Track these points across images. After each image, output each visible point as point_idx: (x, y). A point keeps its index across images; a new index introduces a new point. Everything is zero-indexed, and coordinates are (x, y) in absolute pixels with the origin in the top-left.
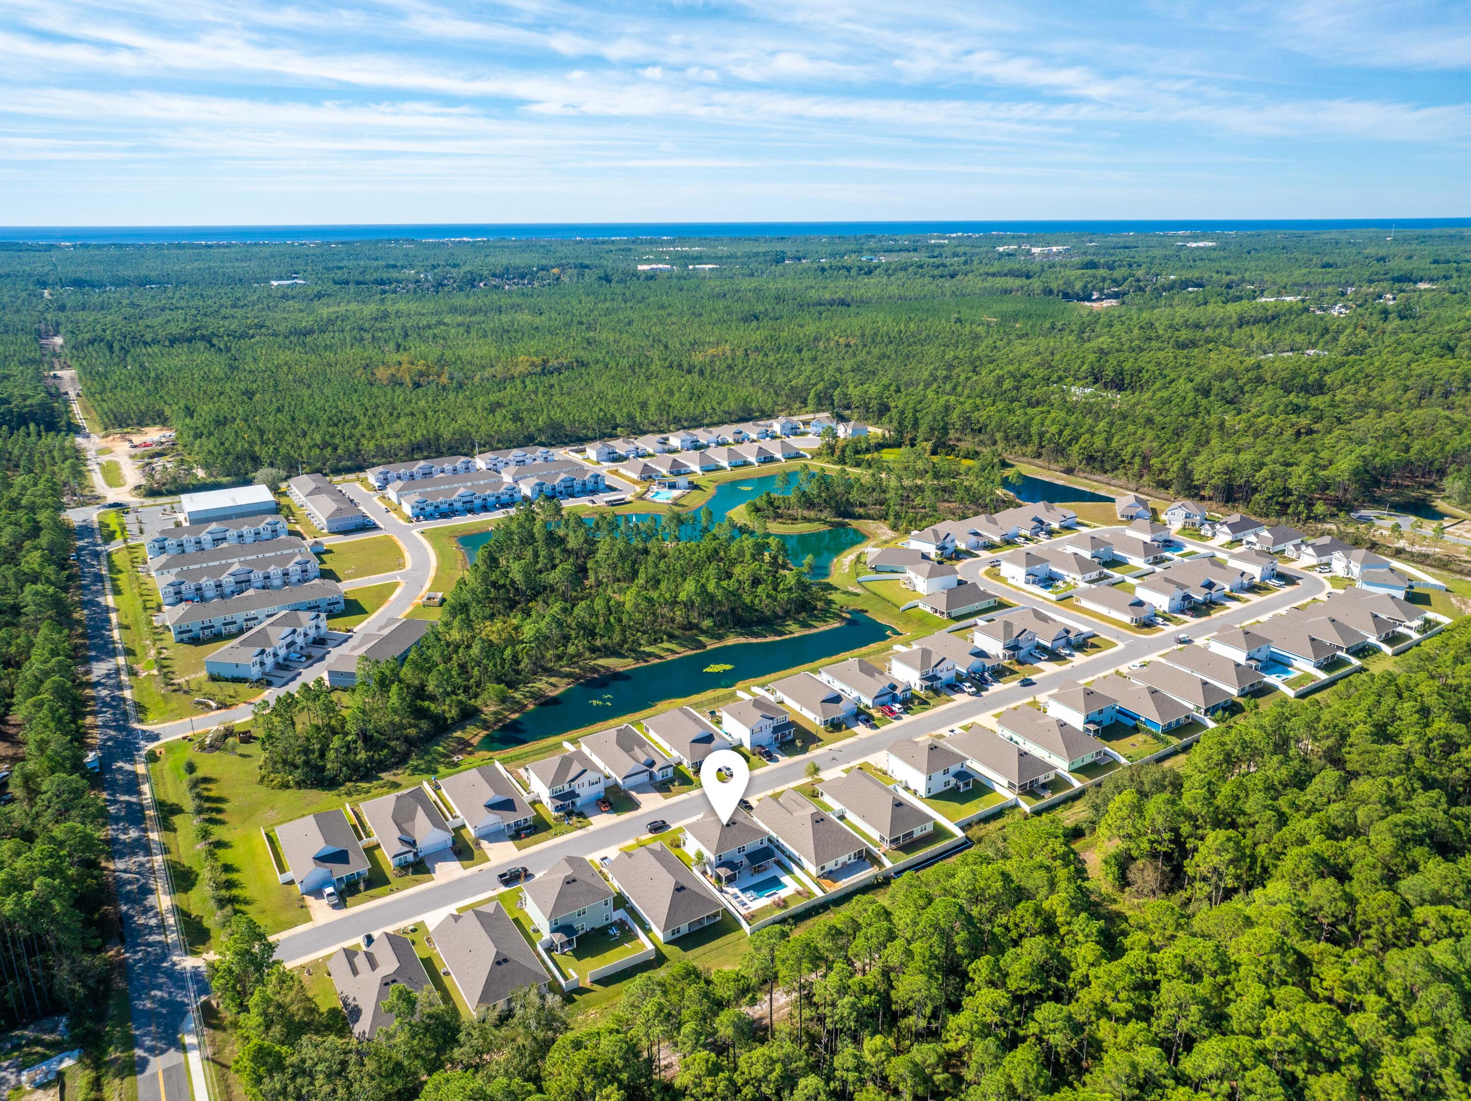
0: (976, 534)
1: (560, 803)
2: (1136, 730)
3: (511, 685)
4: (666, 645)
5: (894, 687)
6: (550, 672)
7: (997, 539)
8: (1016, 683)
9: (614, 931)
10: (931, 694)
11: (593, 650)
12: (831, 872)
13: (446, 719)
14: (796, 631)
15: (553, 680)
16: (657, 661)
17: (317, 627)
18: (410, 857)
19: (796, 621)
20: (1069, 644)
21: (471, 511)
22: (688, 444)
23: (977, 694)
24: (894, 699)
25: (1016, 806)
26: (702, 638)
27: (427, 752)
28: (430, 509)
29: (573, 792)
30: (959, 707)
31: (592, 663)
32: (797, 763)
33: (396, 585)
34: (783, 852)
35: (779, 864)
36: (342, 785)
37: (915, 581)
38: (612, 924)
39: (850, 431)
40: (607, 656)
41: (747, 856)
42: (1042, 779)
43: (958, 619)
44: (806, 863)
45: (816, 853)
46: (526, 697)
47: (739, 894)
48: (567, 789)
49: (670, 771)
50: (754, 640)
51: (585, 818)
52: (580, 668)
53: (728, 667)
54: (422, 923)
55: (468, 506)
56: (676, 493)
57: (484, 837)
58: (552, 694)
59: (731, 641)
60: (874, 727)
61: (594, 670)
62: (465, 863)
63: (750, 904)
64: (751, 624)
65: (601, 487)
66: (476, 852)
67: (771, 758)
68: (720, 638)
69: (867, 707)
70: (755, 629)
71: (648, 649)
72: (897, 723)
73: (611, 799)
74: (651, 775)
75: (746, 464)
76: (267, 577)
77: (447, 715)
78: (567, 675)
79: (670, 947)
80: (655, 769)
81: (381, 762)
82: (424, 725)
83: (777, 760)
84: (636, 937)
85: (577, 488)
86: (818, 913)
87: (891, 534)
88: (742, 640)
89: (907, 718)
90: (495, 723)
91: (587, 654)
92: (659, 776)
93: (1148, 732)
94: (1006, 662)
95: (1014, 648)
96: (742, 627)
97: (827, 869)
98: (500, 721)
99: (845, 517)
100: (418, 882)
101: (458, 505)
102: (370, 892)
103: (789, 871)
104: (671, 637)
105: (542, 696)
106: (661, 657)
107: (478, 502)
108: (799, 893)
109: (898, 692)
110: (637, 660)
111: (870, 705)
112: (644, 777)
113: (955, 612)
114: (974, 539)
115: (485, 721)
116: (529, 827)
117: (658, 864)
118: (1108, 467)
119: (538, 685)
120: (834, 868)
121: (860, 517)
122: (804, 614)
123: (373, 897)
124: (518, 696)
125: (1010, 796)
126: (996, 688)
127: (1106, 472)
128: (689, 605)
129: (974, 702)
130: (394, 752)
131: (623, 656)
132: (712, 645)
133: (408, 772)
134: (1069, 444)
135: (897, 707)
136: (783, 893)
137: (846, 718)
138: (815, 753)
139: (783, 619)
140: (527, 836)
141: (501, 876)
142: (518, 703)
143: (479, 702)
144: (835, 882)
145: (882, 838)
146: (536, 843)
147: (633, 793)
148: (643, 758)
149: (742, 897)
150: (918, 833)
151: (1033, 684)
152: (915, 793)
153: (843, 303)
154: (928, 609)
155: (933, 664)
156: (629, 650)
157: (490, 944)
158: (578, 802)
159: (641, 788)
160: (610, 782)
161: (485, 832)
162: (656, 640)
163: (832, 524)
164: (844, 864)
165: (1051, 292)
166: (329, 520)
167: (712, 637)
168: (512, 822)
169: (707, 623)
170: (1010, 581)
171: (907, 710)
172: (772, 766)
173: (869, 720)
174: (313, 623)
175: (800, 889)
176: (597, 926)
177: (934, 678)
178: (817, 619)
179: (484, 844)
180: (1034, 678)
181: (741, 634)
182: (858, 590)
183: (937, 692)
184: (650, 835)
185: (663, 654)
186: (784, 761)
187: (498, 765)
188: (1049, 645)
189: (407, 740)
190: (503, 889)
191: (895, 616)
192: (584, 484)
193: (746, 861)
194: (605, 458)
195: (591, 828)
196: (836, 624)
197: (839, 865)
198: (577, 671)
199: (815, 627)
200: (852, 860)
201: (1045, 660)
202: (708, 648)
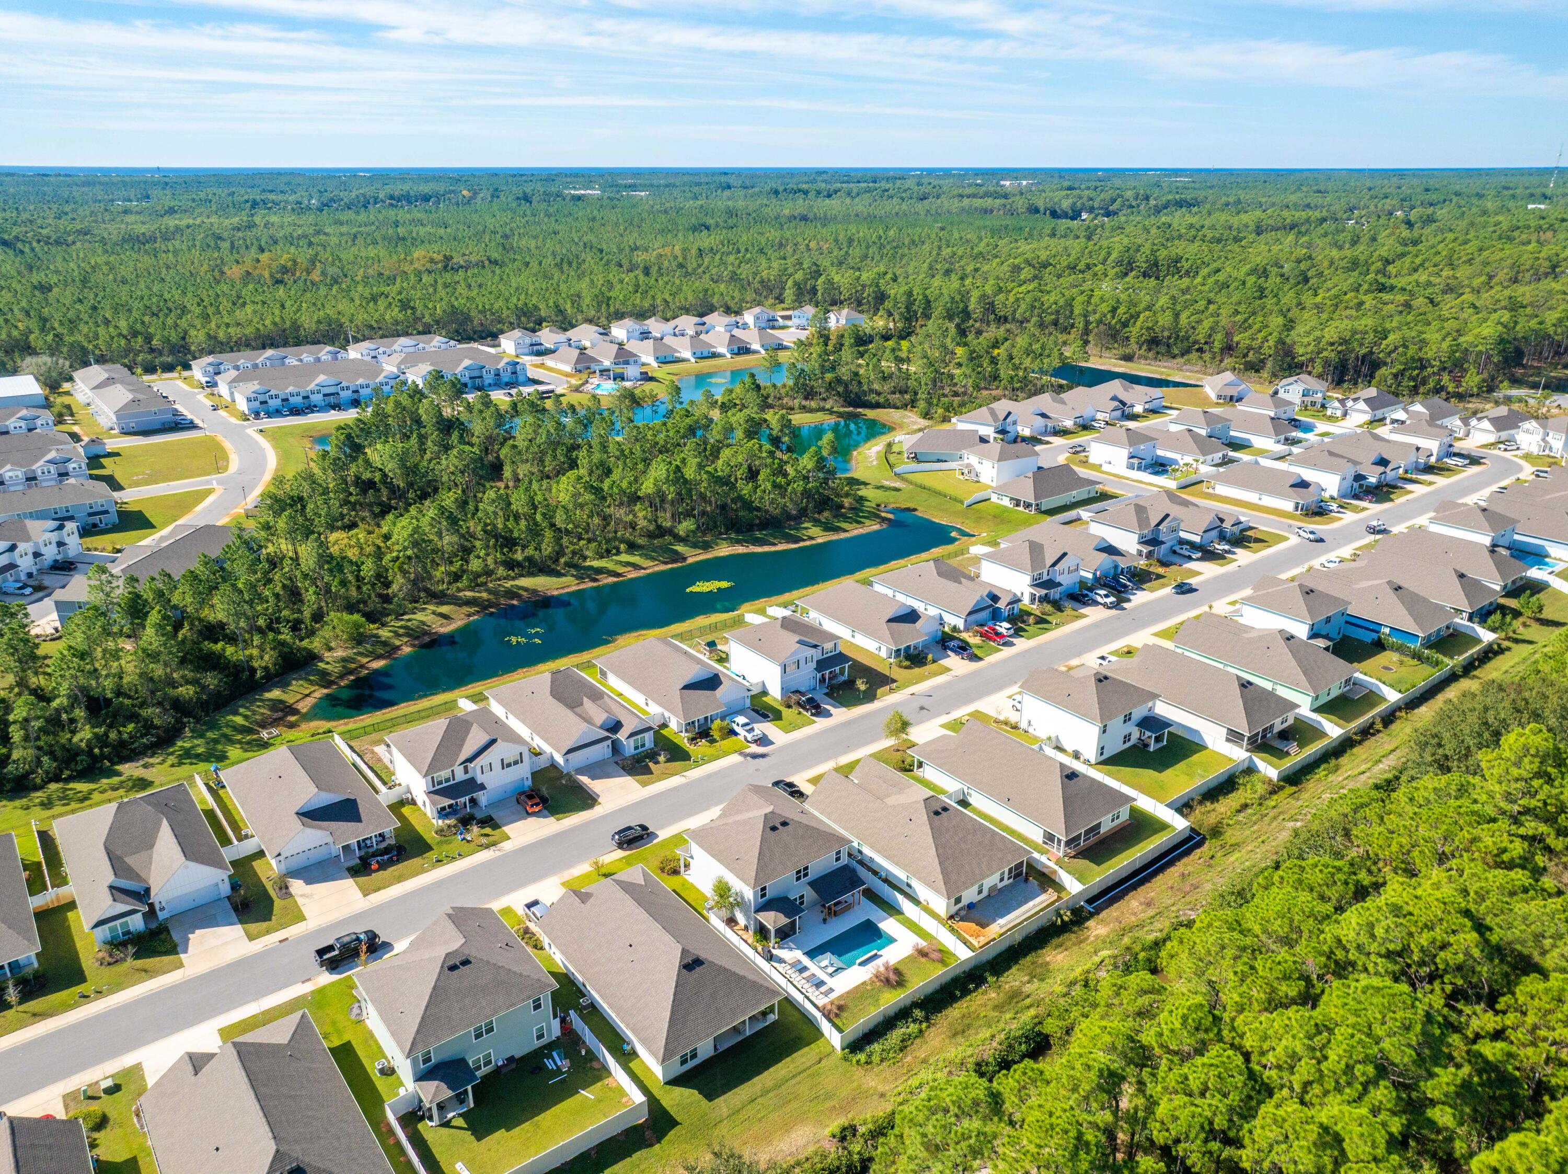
0: (1044, 415)
1: (446, 802)
2: (1379, 646)
3: (371, 617)
4: (624, 557)
5: (995, 598)
6: (439, 597)
7: (1069, 424)
8: (1168, 590)
9: (559, 1062)
10: (1048, 608)
11: (510, 565)
12: (971, 906)
13: (253, 671)
14: (817, 535)
15: (444, 609)
16: (615, 579)
17: (60, 544)
18: (137, 923)
19: (817, 522)
20: (1222, 537)
21: (335, 406)
22: (636, 334)
23: (1117, 606)
24: (996, 615)
25: (1250, 770)
26: (680, 548)
27: (213, 726)
28: (274, 403)
29: (472, 780)
30: (1097, 625)
31: (509, 584)
32: (863, 717)
33: (209, 492)
34: (875, 873)
35: (871, 895)
36: (36, 788)
37: (978, 468)
38: (551, 1046)
39: (843, 321)
40: (532, 574)
41: (811, 884)
42: (1278, 724)
43: (1055, 511)
44: (922, 891)
45: (945, 873)
46: (397, 635)
47: (806, 961)
48: (460, 776)
49: (648, 738)
50: (756, 549)
51: (496, 826)
52: (489, 591)
53: (724, 584)
54: (136, 1071)
55: (332, 400)
56: (624, 385)
57: (296, 873)
58: (443, 630)
59: (724, 550)
60: (975, 658)
61: (511, 594)
62: (254, 927)
63: (831, 982)
64: (751, 527)
65: (521, 379)
66: (278, 903)
67: (817, 710)
68: (706, 546)
69: (955, 629)
70: (758, 534)
71: (596, 564)
72: (1007, 652)
73: (544, 791)
74: (616, 747)
75: (716, 356)
77: (255, 664)
78: (469, 602)
79: (678, 1091)
80: (622, 736)
81: (122, 744)
82: (211, 680)
83: (828, 714)
84: (605, 1071)
85: (488, 380)
86: (965, 992)
87: (923, 423)
88: (740, 549)
89: (1021, 644)
90: (342, 676)
91: (501, 571)
92: (629, 747)
93: (1400, 649)
94: (1142, 563)
95: (1152, 541)
96: (738, 532)
97: (965, 902)
98: (351, 672)
99: (857, 406)
100: (149, 974)
101: (317, 399)
102: (34, 1005)
103: (893, 910)
104: (632, 547)
105: (425, 633)
106: (618, 575)
107: (346, 395)
108: (922, 953)
109: (1001, 605)
110: (580, 578)
111: (961, 624)
112: (602, 751)
113: (1047, 503)
114: (1040, 421)
115: (324, 674)
116: (387, 850)
117: (642, 914)
118: (1176, 351)
119: (420, 616)
120: (976, 898)
121: (877, 406)
122: (826, 514)
123: (38, 1016)
124: (385, 633)
125: (1239, 754)
126: (1140, 598)
127: (1174, 357)
128: (657, 502)
129: (1118, 618)
130: (148, 726)
131: (559, 574)
132: (694, 556)
133: (172, 759)
134: (1125, 325)
135: (1003, 627)
136: (892, 955)
137: (926, 646)
138: (887, 700)
139: (798, 519)
140: (383, 866)
141: (321, 952)
142: (385, 644)
143: (315, 644)
144: (983, 925)
145: (1049, 838)
146: (400, 879)
147: (584, 779)
148: (600, 717)
149: (813, 967)
150: (1107, 825)
151: (1192, 590)
152: (1077, 755)
153: (804, 218)
154: (1006, 502)
155: (1049, 562)
156: (569, 565)
157: (263, 1130)
158: (483, 798)
159: (597, 770)
160: (542, 762)
161: (295, 863)
162: (608, 551)
163: (840, 415)
164: (992, 889)
165: (1037, 211)
166: (119, 414)
167: (695, 546)
168: (353, 841)
169: (685, 526)
170: (1105, 468)
171: (1018, 632)
172: (821, 724)
173: (963, 648)
174: (54, 537)
175: (923, 944)
176: (519, 1052)
177: (1050, 584)
178: (845, 518)
179: (297, 886)
180: (1193, 581)
181: (738, 542)
182: (897, 484)
183: (1058, 606)
184: (620, 854)
185: (620, 569)
186: (840, 715)
187: (338, 740)
188: (1197, 539)
189: (178, 705)
190: (326, 978)
191: (957, 514)
192: (497, 377)
193: (810, 894)
194: (527, 351)
195: (507, 846)
196: (874, 526)
197: (985, 893)
198: (485, 595)
199: (845, 531)
200: (1006, 882)
201: (1198, 559)
202: (690, 560)
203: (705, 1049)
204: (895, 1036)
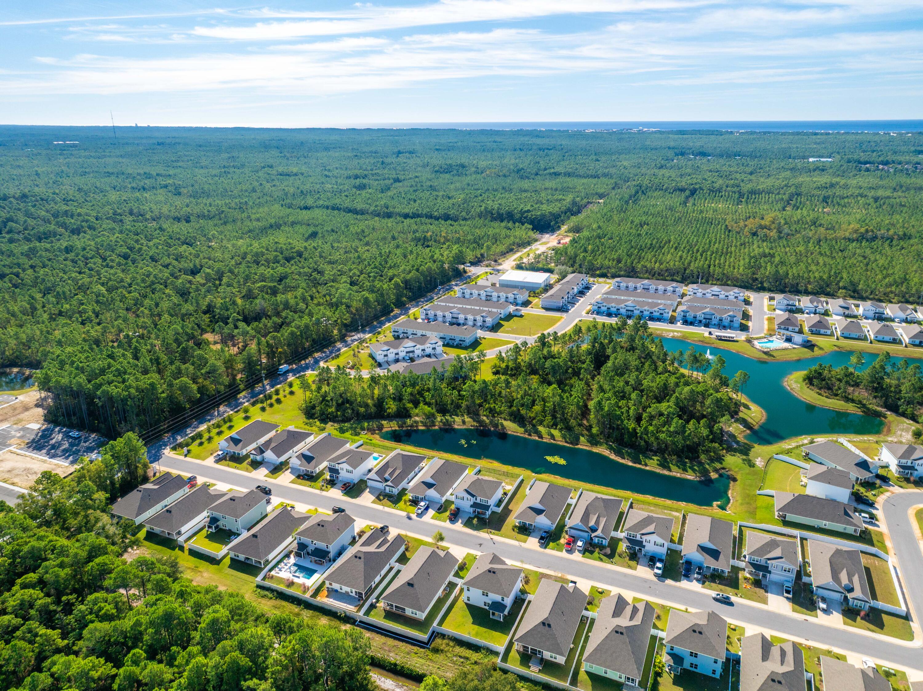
3: (443, 412)
4: (556, 432)
5: (597, 530)
6: (474, 415)
8: (714, 594)
9: (233, 538)
11: (514, 415)
12: (336, 591)
13: (385, 411)
14: (651, 465)
15: (469, 420)
17: (434, 349)
18: (258, 458)
19: (662, 459)
22: (871, 314)
23: (662, 577)
24: (590, 539)
26: (583, 439)
27: (362, 423)
28: (604, 309)
30: (627, 576)
31: (501, 421)
40: (514, 421)
41: (315, 548)
42: (547, 655)
43: (787, 523)
45: (333, 572)
46: (442, 422)
49: (394, 490)
50: (613, 457)
51: (332, 487)
52: (491, 420)
53: (562, 462)
56: (787, 345)
57: (290, 468)
58: (456, 427)
59: (600, 450)
60: (546, 546)
61: (496, 426)
62: (269, 474)
65: (739, 325)
66: (280, 473)
67: (455, 520)
68: (595, 444)
71: (541, 428)
72: (564, 554)
73: (354, 487)
75: (896, 341)
76: (466, 319)
77: (388, 411)
78: (479, 421)
79: (229, 561)
80: (387, 484)
82: (374, 410)
83: (454, 524)
85: (715, 321)
88: (606, 453)
89: (577, 556)
90: (408, 426)
97: (333, 587)
98: (412, 426)
100: (247, 470)
102: (231, 463)
105: (450, 425)
106: (541, 437)
108: (304, 586)
109: (593, 534)
110: (527, 431)
113: (790, 517)
115: (405, 423)
119: (457, 418)
120: (340, 590)
122: (673, 458)
123: (228, 466)
124: (439, 419)
126: (687, 584)
130: (345, 415)
131: (523, 426)
132: (582, 446)
135: (580, 544)
136: (301, 580)
137: (538, 529)
138: (482, 534)
139: (655, 453)
140: (303, 479)
142: (434, 422)
146: (299, 484)
147: (367, 490)
150: (409, 612)
151: (731, 604)
155: (643, 531)
158: (338, 478)
159: (372, 491)
160: (364, 478)
161: (292, 466)
164: (347, 593)
167: (590, 441)
168: (304, 469)
171: (587, 551)
172: (445, 524)
173: (551, 541)
175: (309, 585)
178: (682, 466)
179: (288, 471)
180: (744, 602)
181: (611, 449)
182: (759, 463)
183: (632, 556)
185: (545, 435)
186: (458, 526)
192: (721, 320)
193: (312, 551)
194: (783, 307)
195: (324, 493)
196: (690, 476)
197: (343, 591)
198: (487, 421)
199: (670, 470)
200: (354, 594)
201: (787, 598)
202: (579, 446)
203: (242, 557)
204: (266, 593)
